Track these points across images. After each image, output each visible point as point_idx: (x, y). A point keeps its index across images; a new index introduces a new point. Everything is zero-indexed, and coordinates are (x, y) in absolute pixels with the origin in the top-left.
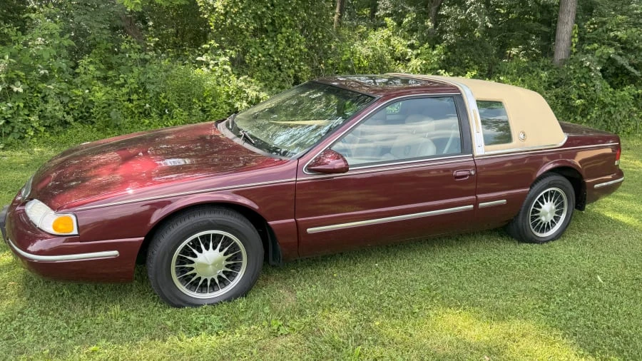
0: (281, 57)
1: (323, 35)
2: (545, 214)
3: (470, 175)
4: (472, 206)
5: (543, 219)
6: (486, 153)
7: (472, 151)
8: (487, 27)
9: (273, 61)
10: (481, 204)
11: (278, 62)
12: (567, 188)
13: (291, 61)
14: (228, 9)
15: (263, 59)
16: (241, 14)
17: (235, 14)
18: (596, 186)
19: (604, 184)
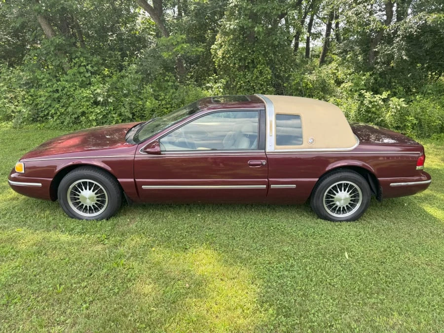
0: (255, 83)
1: (285, 68)
2: (340, 200)
3: (262, 164)
4: (265, 186)
5: (338, 203)
6: (276, 151)
7: (265, 149)
8: (402, 58)
9: (250, 86)
10: (272, 186)
11: (253, 86)
12: (361, 183)
13: (262, 85)
14: (224, 55)
15: (243, 84)
16: (232, 58)
17: (228, 58)
18: (391, 184)
19: (403, 184)
